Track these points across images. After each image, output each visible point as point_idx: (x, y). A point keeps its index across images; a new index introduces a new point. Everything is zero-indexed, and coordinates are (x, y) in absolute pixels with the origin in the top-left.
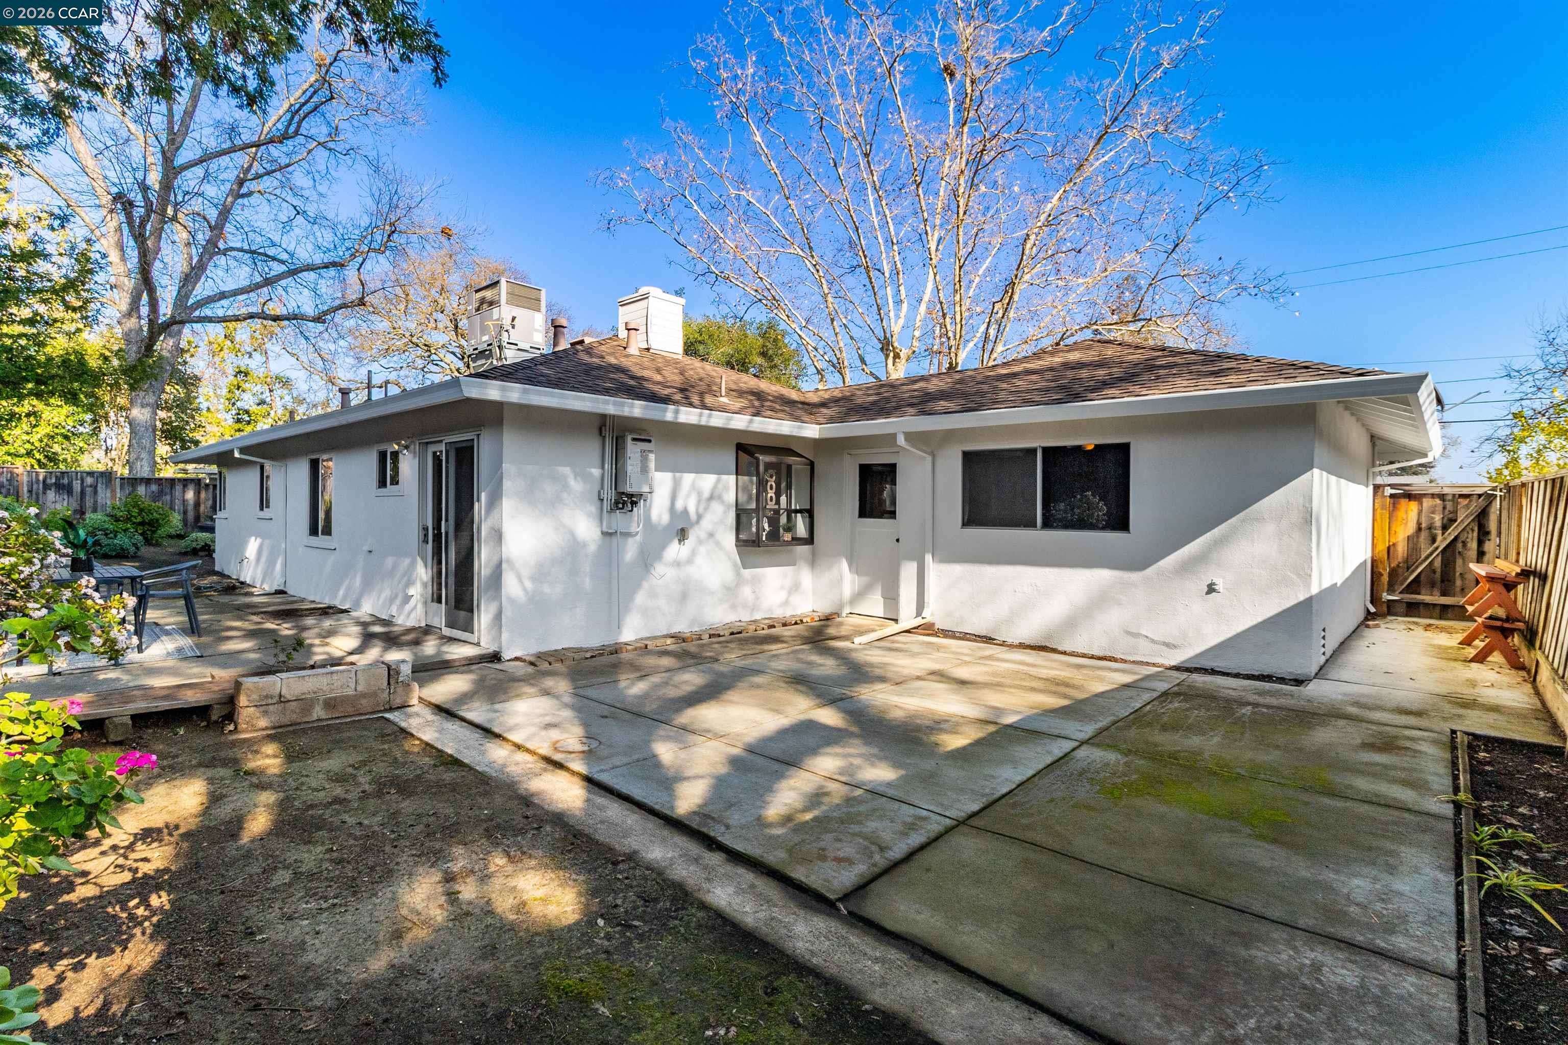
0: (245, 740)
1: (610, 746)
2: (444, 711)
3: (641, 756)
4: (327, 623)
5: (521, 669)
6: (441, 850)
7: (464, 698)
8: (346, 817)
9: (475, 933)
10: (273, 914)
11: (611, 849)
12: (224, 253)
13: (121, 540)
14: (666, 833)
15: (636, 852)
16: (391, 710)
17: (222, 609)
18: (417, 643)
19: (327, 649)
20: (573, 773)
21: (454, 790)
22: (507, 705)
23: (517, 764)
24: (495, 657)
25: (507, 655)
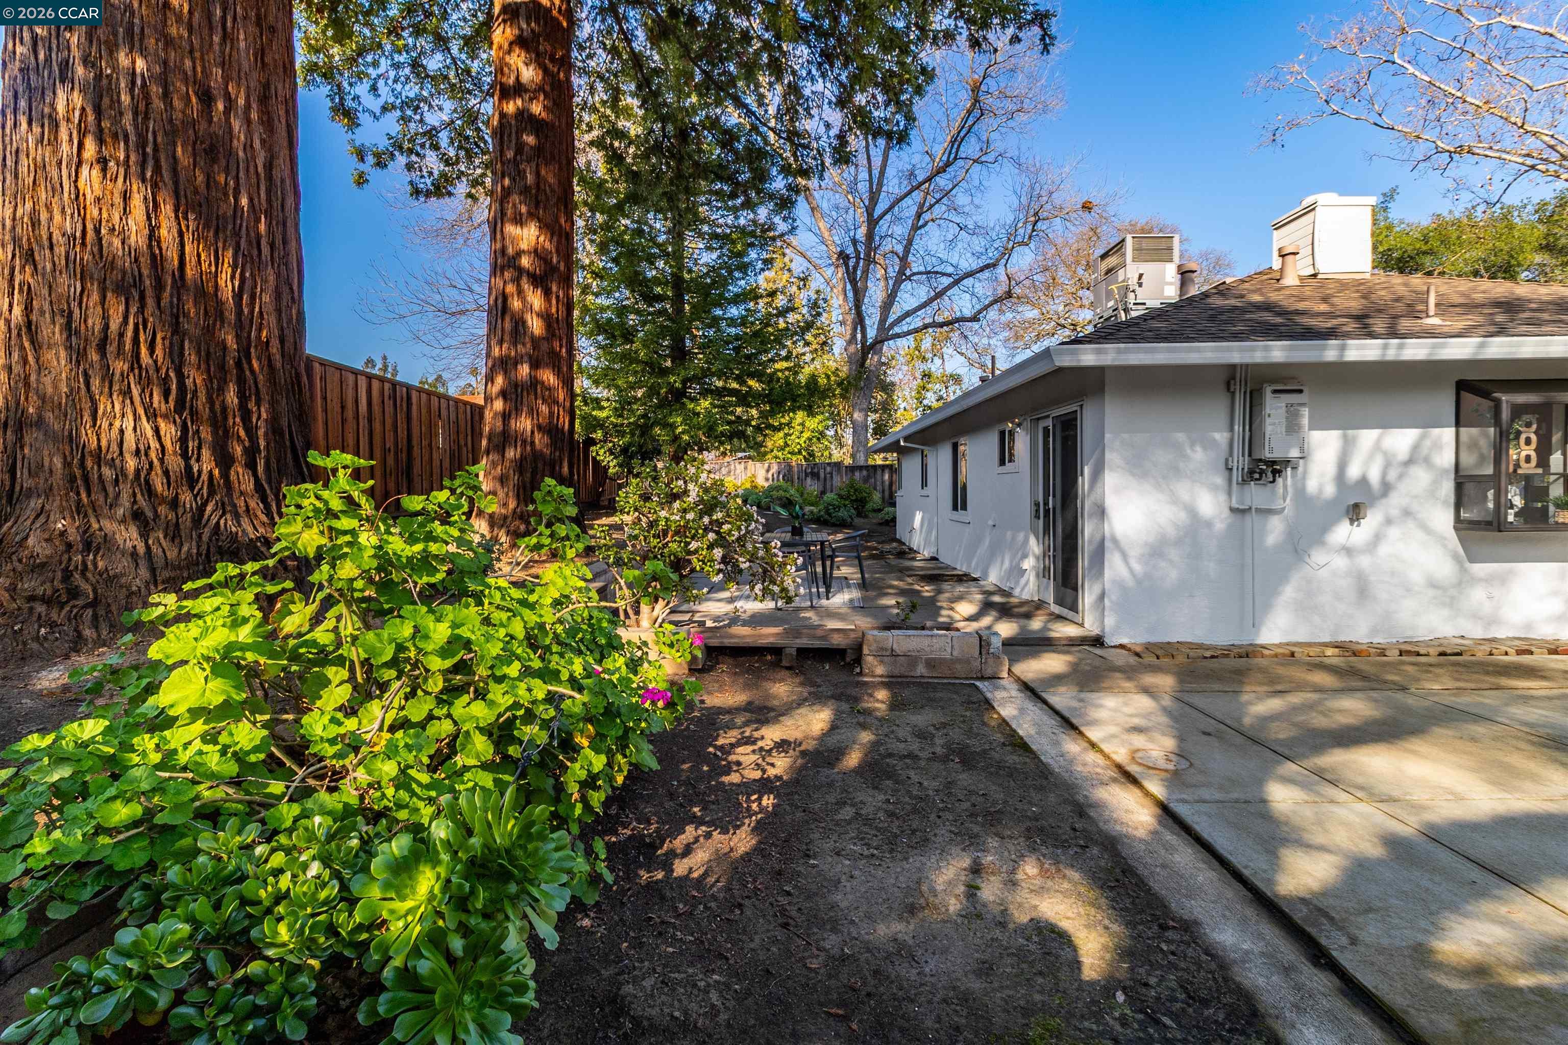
0: (866, 683)
1: (1201, 772)
2: (1030, 690)
3: (1242, 797)
4: (960, 589)
5: (1121, 658)
6: (977, 836)
7: (1057, 679)
8: (912, 773)
9: (978, 941)
10: (828, 845)
11: (1165, 907)
12: (909, 278)
13: (843, 513)
14: (1250, 912)
15: (1196, 923)
16: (982, 678)
17: (891, 569)
18: (1028, 616)
19: (951, 613)
20: (1147, 794)
21: (1011, 775)
22: (1094, 695)
23: (1085, 765)
24: (1098, 641)
25: (1110, 641)
